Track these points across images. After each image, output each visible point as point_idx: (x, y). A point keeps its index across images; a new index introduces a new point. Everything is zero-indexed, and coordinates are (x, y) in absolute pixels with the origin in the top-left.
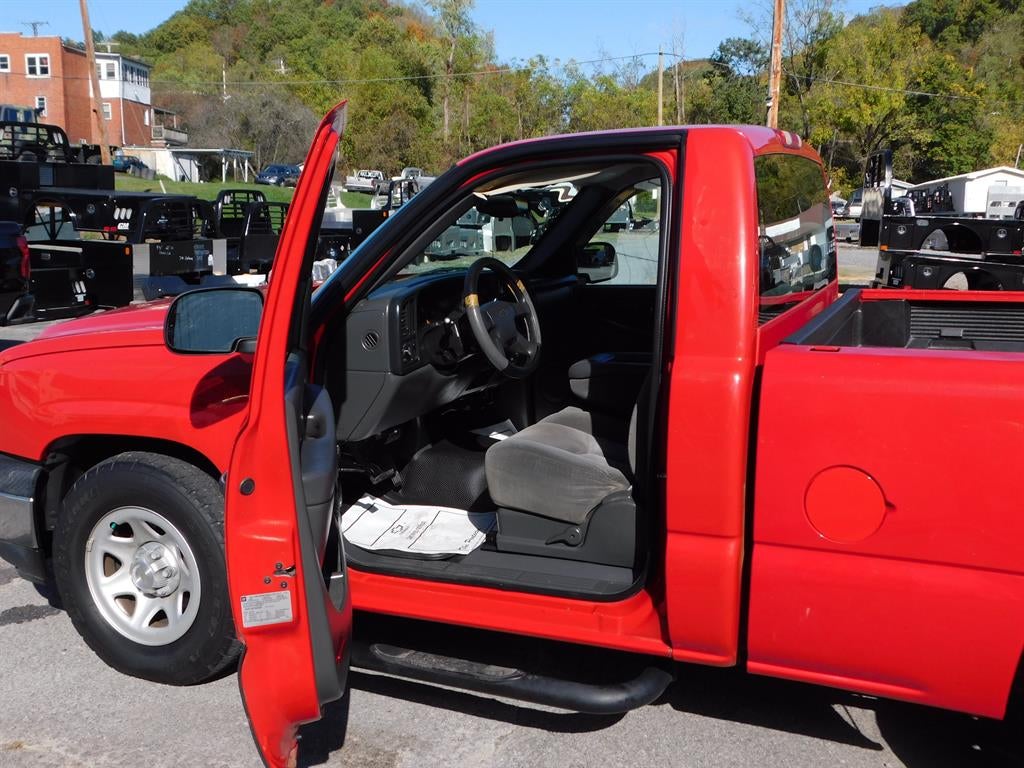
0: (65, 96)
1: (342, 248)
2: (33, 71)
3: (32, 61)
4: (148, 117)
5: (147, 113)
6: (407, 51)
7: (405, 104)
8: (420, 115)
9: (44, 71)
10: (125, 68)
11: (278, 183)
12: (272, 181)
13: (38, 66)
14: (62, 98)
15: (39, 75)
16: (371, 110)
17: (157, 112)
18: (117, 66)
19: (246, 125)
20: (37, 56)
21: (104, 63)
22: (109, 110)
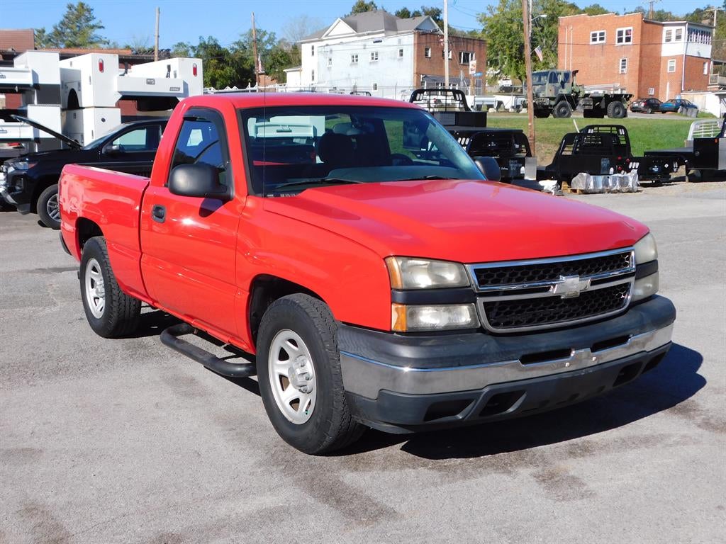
0: (641, 56)
2: (620, 40)
3: (620, 33)
4: (707, 68)
5: (706, 65)
9: (628, 39)
10: (690, 31)
13: (624, 36)
14: (638, 58)
15: (624, 42)
17: (715, 63)
18: (684, 30)
20: (624, 29)
21: (674, 29)
22: (674, 64)
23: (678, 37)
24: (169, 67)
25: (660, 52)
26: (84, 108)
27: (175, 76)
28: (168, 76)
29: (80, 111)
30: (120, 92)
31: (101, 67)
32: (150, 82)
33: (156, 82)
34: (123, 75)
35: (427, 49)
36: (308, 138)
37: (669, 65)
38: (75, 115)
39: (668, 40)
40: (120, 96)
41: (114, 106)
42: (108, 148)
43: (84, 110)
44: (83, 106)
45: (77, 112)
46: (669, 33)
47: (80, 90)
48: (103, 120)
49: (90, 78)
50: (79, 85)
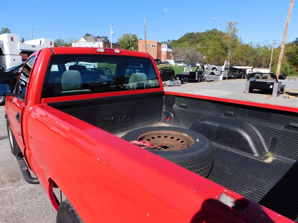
0: (157, 51)
1: (185, 78)
3: (153, 45)
4: (171, 54)
6: (223, 42)
7: (220, 52)
8: (223, 54)
9: (154, 47)
10: (168, 46)
11: (191, 67)
12: (190, 66)
13: (153, 46)
16: (214, 53)
17: (173, 54)
18: (166, 45)
19: (188, 56)
20: (154, 44)
21: (164, 45)
22: (164, 53)
23: (165, 47)
24: (41, 42)
25: (161, 50)
26: (5, 55)
27: (43, 45)
28: (40, 45)
29: (4, 56)
30: (21, 50)
31: (12, 39)
32: (33, 46)
33: (36, 47)
34: (22, 43)
35: (106, 46)
36: (92, 69)
37: (163, 53)
38: (2, 57)
39: (163, 48)
40: (21, 51)
41: (19, 55)
42: (17, 71)
43: (6, 56)
44: (5, 54)
45: (3, 56)
46: (163, 46)
47: (3, 48)
48: (14, 60)
49: (7, 43)
50: (3, 46)
